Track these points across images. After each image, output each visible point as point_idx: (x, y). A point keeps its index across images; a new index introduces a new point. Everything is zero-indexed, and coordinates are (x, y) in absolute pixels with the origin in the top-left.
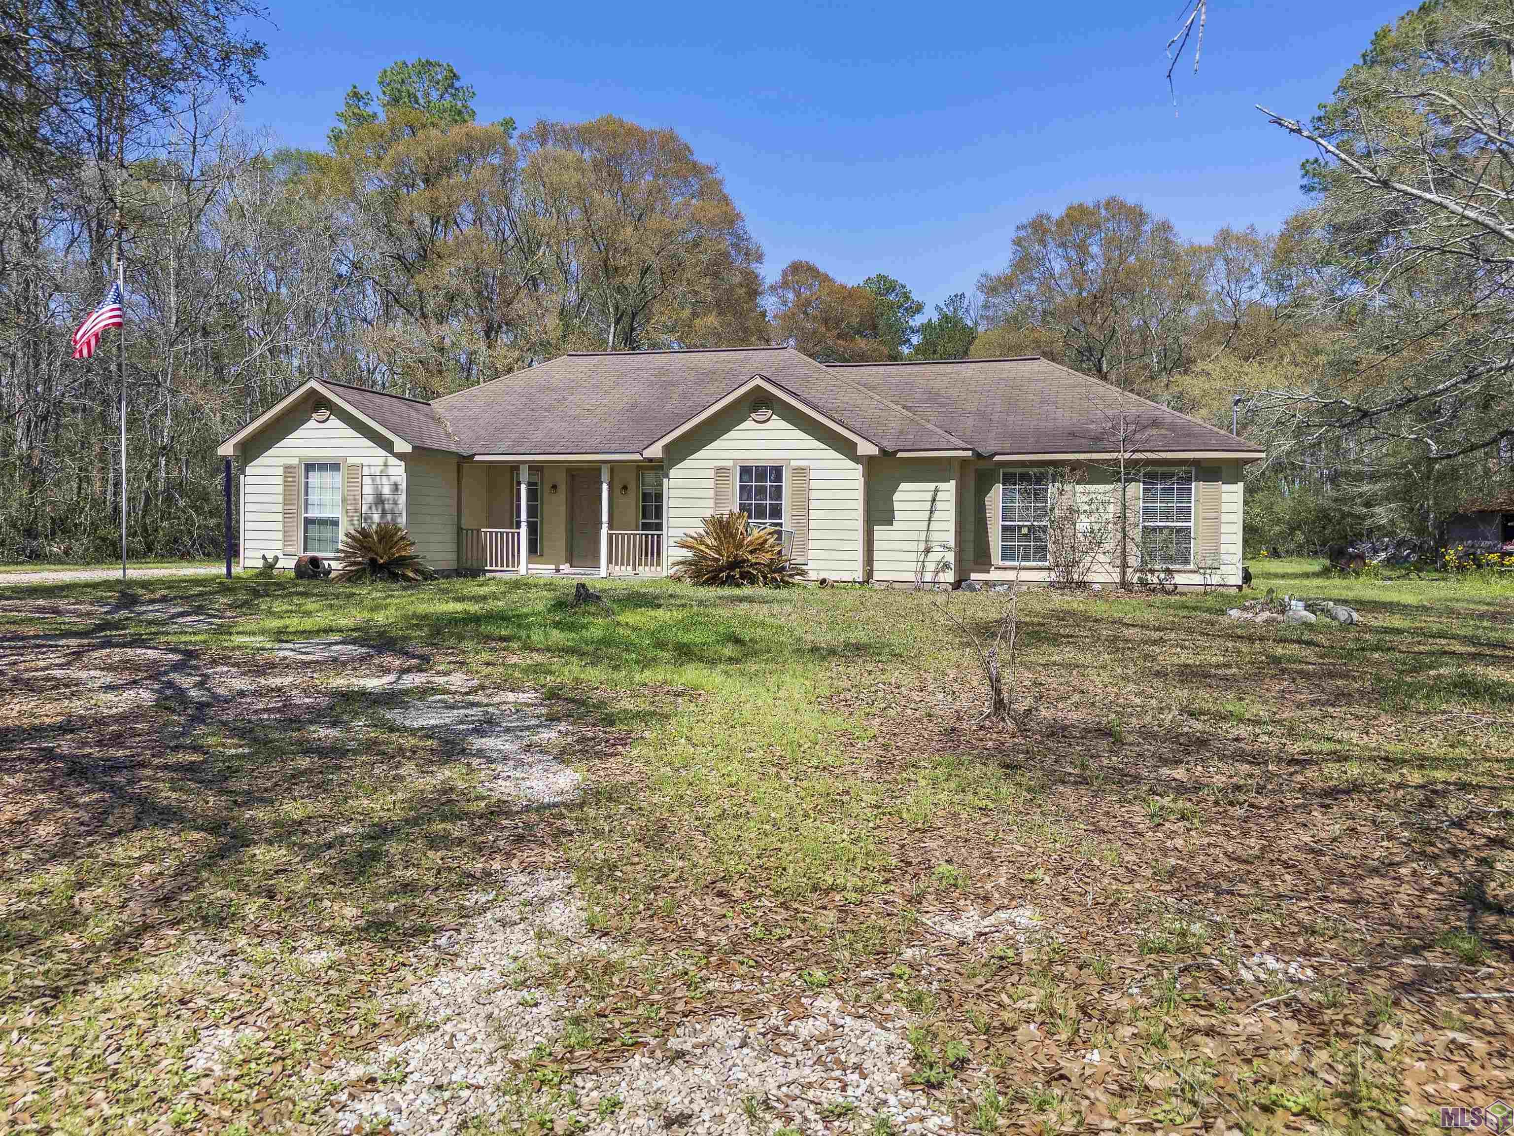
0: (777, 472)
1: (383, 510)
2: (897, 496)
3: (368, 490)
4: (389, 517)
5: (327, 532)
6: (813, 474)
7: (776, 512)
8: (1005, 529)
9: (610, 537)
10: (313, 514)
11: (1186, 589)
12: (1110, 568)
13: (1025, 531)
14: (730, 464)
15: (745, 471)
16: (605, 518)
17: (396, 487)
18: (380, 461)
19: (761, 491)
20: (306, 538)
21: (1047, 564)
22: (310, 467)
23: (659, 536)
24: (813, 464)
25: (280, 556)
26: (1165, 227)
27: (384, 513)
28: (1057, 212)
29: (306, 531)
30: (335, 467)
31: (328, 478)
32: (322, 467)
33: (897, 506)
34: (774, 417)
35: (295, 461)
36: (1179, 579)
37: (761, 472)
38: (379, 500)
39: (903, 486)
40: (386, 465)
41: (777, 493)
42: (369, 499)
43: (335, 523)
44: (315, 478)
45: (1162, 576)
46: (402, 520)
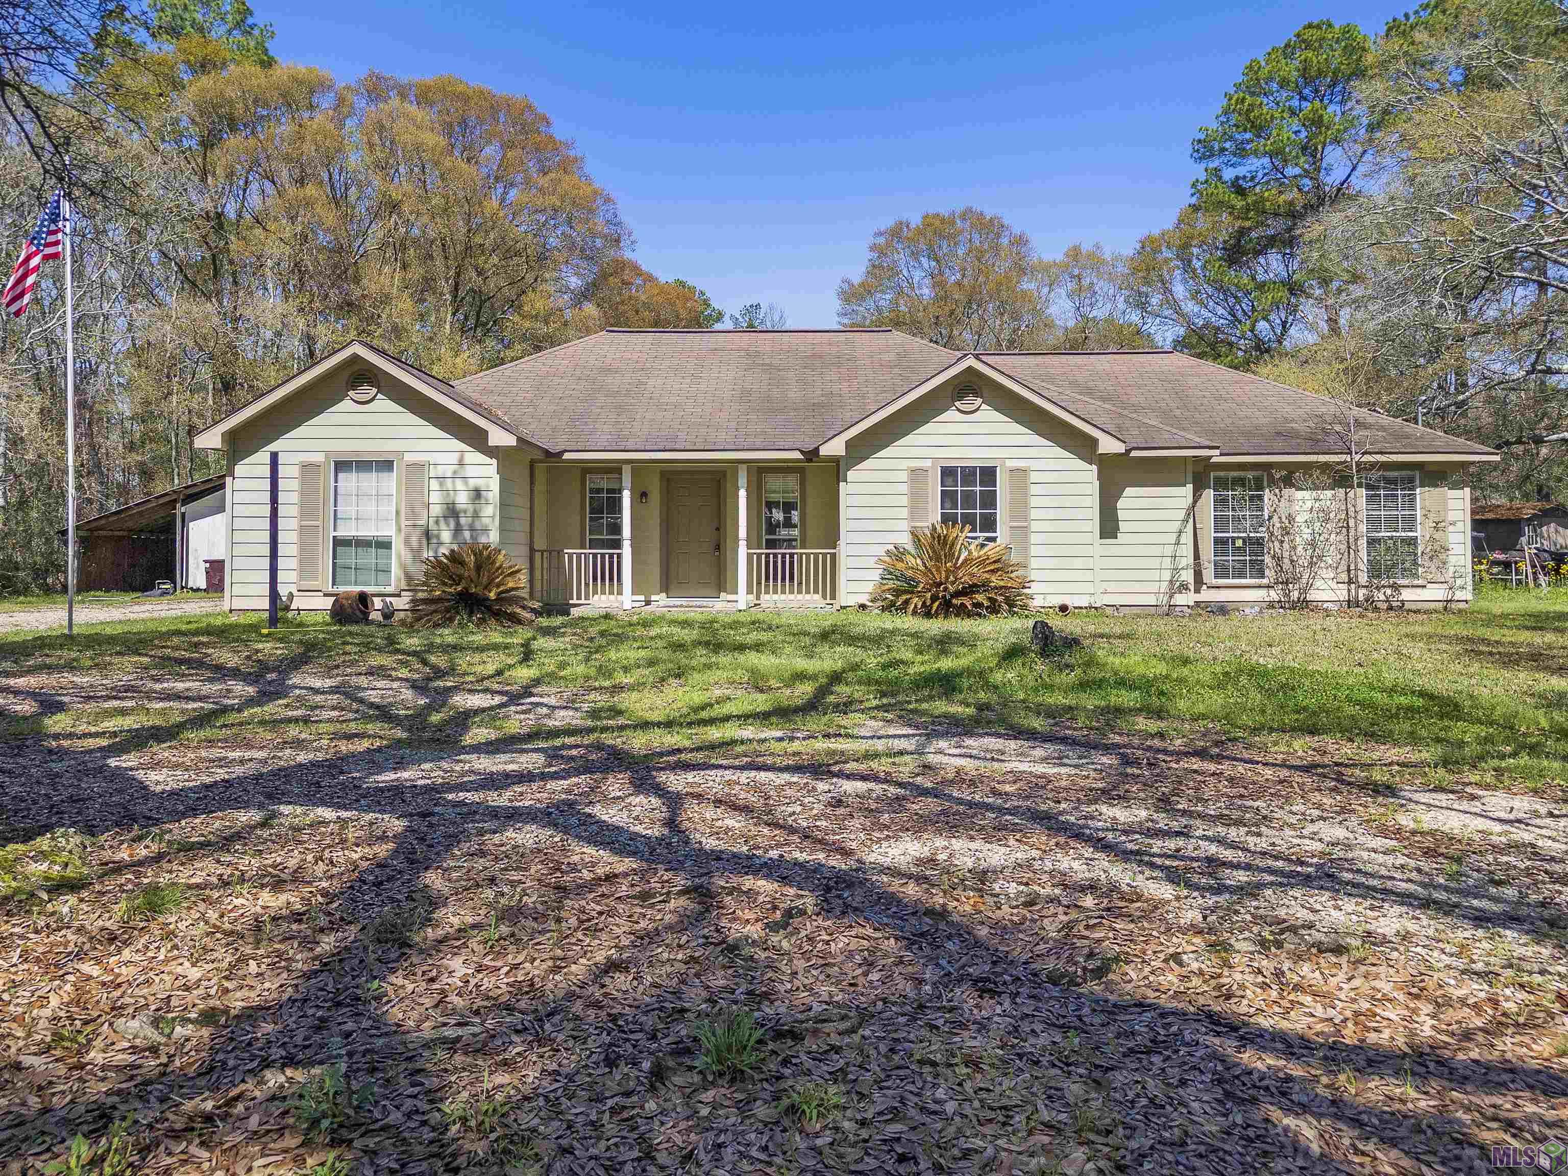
0: (989, 474)
1: (458, 524)
2: (1119, 505)
3: (435, 498)
4: (467, 534)
5: (370, 557)
6: (1034, 477)
7: (989, 524)
8: (1217, 541)
9: (750, 557)
10: (346, 531)
11: (1413, 607)
12: (1334, 586)
13: (1239, 543)
14: (928, 464)
15: (948, 473)
16: (743, 532)
17: (477, 494)
18: (454, 458)
19: (968, 499)
20: (334, 564)
21: (1265, 581)
22: (341, 466)
24: (1034, 465)
25: (295, 593)
26: (1021, 241)
27: (458, 530)
28: (916, 220)
29: (334, 557)
30: (386, 465)
31: (369, 481)
32: (364, 466)
33: (1121, 515)
34: (984, 406)
35: (319, 458)
36: (1406, 595)
37: (969, 474)
38: (452, 512)
39: (1129, 491)
40: (461, 464)
41: (989, 500)
42: (436, 510)
43: (384, 545)
44: (349, 481)
45: (1389, 592)
46: (493, 537)
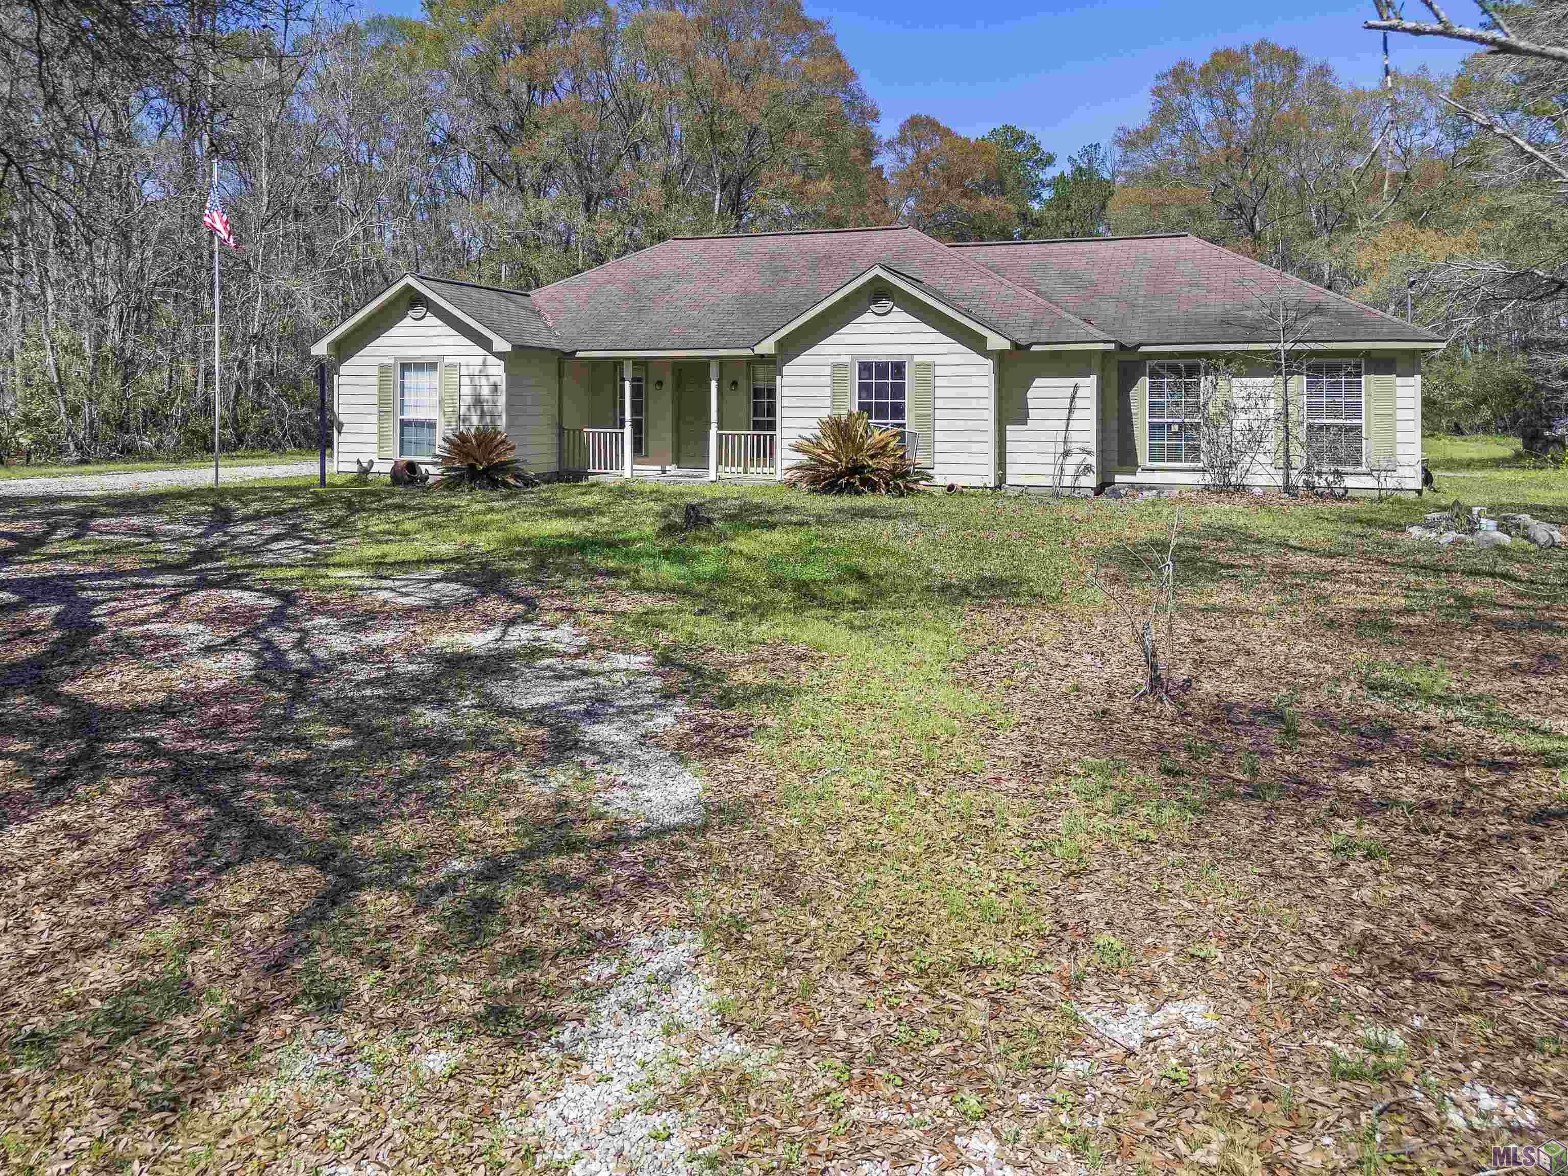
0: (899, 368)
1: (482, 411)
2: (1029, 394)
3: (466, 390)
4: (488, 419)
5: (424, 435)
6: (938, 371)
7: (898, 412)
8: (1153, 426)
9: (720, 436)
10: (409, 415)
11: (1356, 494)
12: (1272, 470)
13: (1175, 428)
14: (847, 359)
15: (865, 368)
16: (714, 416)
17: (495, 387)
18: (480, 360)
19: (881, 392)
20: (402, 441)
21: (1201, 465)
22: (405, 367)
23: (772, 436)
24: (938, 360)
25: (376, 460)
26: (1323, 71)
27: (482, 415)
28: (1201, 59)
29: (402, 434)
30: (433, 366)
31: (422, 378)
32: (419, 367)
33: (1031, 404)
34: (895, 309)
35: (391, 361)
36: (1349, 482)
37: (882, 369)
38: (478, 402)
39: (1038, 382)
40: (484, 365)
41: (899, 391)
42: (468, 400)
43: (432, 425)
44: (411, 378)
45: (1331, 478)
46: (502, 423)
